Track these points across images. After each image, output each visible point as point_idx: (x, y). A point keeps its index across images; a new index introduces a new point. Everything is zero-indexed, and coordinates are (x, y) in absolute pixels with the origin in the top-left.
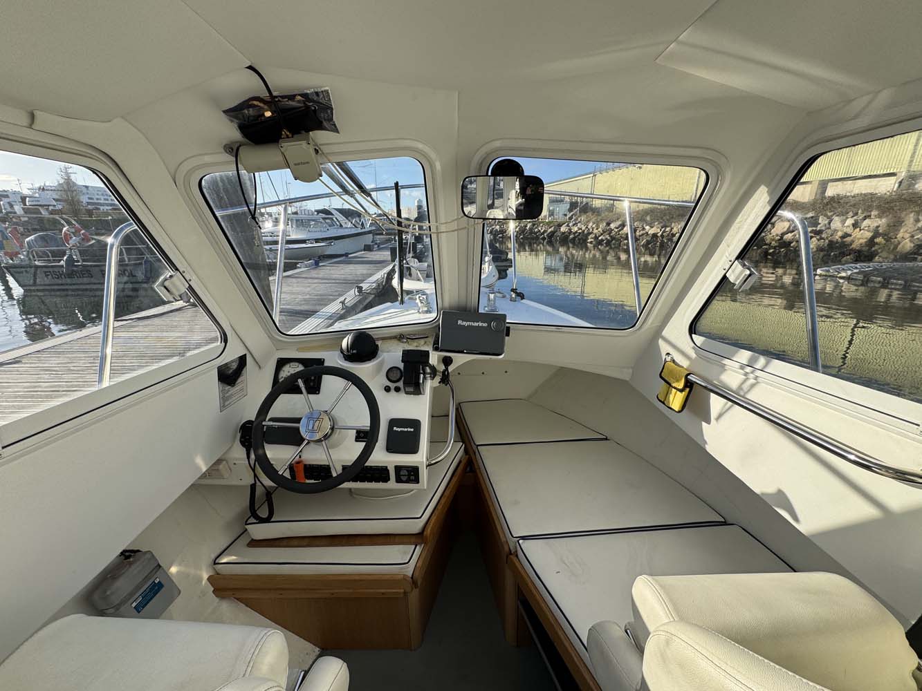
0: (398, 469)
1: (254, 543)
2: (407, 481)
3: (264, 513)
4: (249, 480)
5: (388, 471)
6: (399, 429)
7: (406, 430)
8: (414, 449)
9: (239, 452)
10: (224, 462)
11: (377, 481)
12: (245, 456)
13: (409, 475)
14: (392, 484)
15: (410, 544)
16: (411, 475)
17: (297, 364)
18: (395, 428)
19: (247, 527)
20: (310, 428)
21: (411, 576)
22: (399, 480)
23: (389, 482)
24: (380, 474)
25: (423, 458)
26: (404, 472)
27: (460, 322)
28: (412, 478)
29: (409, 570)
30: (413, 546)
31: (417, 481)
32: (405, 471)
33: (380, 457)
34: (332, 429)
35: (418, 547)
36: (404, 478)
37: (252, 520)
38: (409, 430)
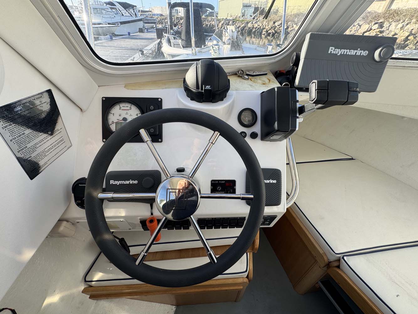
7: (268, 182)
8: (277, 202)
17: (129, 105)
21: (246, 277)
27: (332, 50)
28: (267, 223)
29: (246, 274)
30: (245, 255)
38: (271, 181)
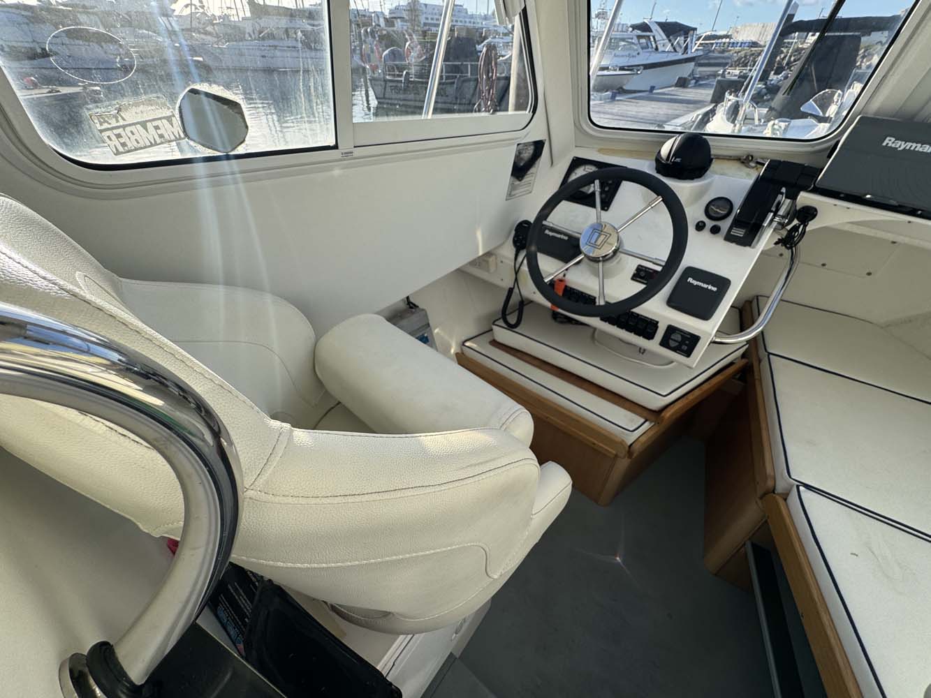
0: (671, 330)
1: (495, 343)
2: (674, 349)
3: (512, 319)
4: (508, 283)
5: (657, 327)
6: (695, 283)
7: (705, 286)
8: (704, 313)
9: (508, 251)
10: (494, 256)
11: (638, 333)
12: (513, 257)
13: (681, 343)
14: (653, 345)
15: (641, 416)
16: (685, 343)
18: (690, 280)
19: (494, 327)
20: (593, 241)
21: (629, 444)
22: (664, 343)
23: (651, 341)
24: (646, 328)
25: (713, 330)
26: (678, 337)
27: (889, 142)
28: (685, 348)
29: (630, 439)
30: (643, 420)
31: (688, 353)
32: (680, 336)
33: (657, 308)
34: (615, 252)
35: (647, 424)
36: (672, 344)
37: (501, 323)
38: (710, 287)
